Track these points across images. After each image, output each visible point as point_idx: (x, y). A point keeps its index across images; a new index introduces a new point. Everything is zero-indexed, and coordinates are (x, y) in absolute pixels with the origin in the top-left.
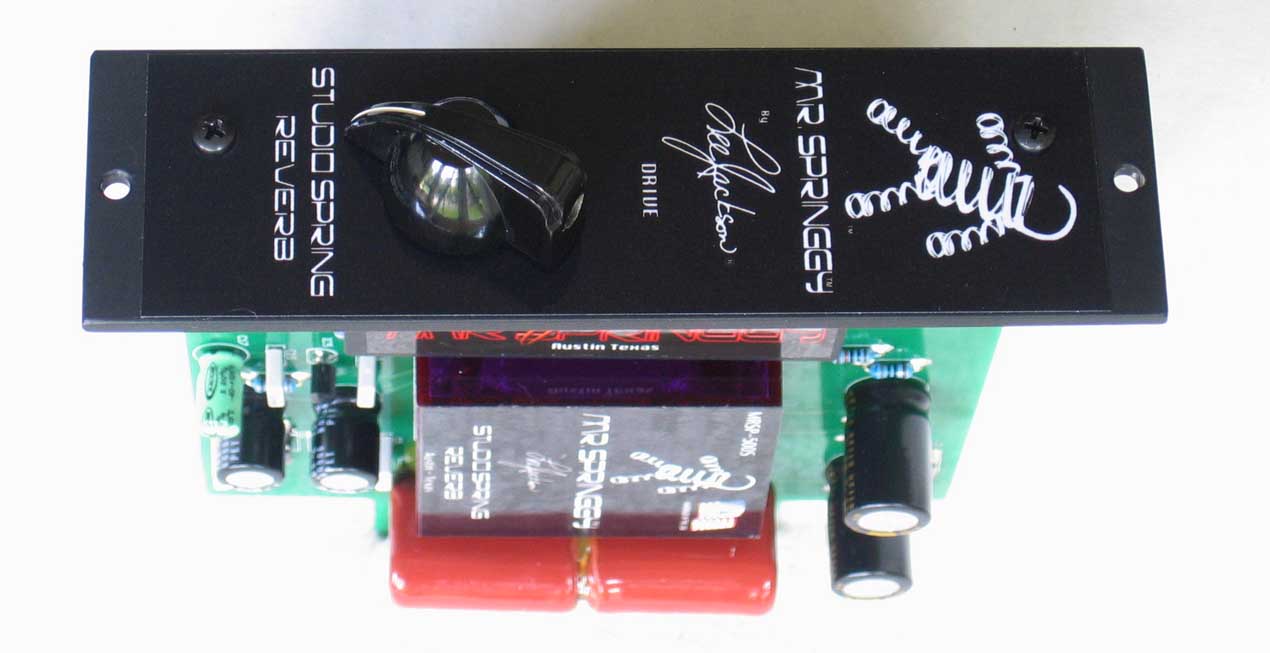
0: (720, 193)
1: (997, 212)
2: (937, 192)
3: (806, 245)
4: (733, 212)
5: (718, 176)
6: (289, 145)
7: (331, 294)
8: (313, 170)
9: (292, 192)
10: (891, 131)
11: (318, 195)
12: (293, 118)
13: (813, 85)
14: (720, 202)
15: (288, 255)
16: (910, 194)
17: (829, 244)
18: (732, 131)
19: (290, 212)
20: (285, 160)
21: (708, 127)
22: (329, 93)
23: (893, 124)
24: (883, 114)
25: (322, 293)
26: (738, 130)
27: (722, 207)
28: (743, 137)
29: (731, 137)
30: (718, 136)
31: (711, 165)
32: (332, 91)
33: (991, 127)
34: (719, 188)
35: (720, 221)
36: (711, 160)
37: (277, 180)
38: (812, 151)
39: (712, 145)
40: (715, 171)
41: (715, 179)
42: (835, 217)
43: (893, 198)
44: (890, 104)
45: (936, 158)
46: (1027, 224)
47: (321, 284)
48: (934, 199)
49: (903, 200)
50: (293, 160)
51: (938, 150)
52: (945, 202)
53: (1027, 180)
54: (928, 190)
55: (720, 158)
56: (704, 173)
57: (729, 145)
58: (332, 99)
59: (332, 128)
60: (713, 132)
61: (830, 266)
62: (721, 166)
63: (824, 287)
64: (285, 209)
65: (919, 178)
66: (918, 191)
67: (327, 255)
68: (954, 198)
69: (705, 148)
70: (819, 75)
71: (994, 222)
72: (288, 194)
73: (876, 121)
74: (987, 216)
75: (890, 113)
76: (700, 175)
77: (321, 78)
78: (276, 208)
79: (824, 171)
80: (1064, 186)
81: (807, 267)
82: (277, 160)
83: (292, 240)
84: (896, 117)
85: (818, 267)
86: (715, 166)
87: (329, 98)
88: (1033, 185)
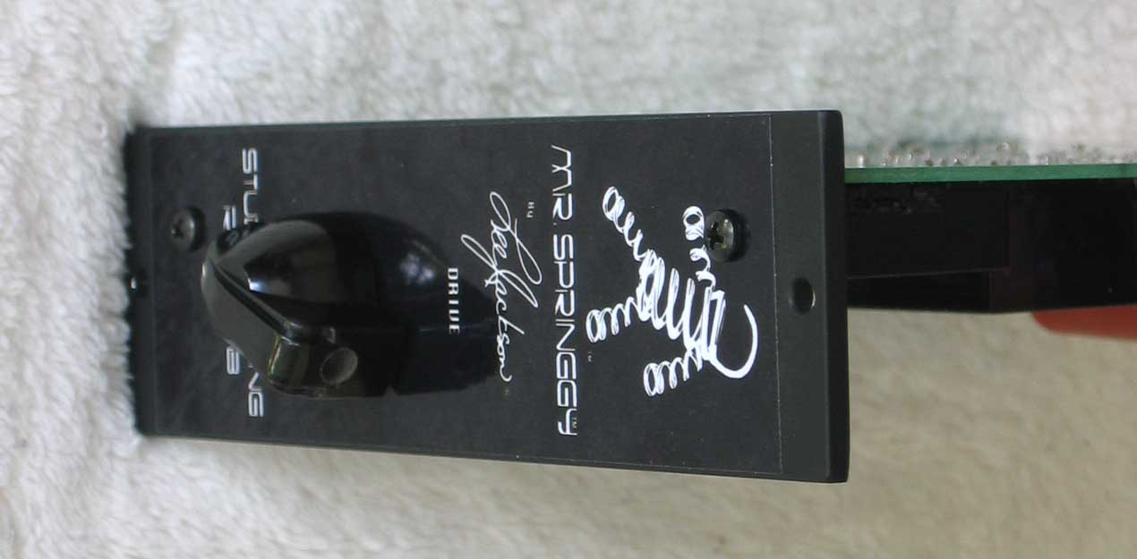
0: (501, 307)
1: (696, 339)
2: (652, 312)
3: (559, 376)
4: (509, 330)
5: (499, 285)
7: (261, 413)
10: (620, 229)
12: (234, 209)
13: (564, 168)
14: (501, 318)
15: (235, 367)
16: (633, 312)
17: (574, 377)
18: (509, 228)
21: (492, 223)
22: (252, 178)
23: (622, 219)
24: (615, 206)
25: (256, 413)
26: (512, 228)
27: (502, 325)
28: (516, 236)
29: (508, 236)
30: (499, 234)
31: (495, 272)
32: (256, 178)
33: (694, 224)
34: (501, 301)
35: (500, 343)
36: (495, 266)
38: (563, 257)
39: (496, 246)
40: (498, 279)
41: (498, 289)
42: (579, 340)
43: (620, 317)
44: (620, 194)
45: (652, 265)
46: (719, 356)
47: (255, 402)
48: (650, 319)
49: (627, 320)
51: (654, 255)
52: (658, 323)
53: (721, 295)
54: (645, 305)
55: (502, 264)
56: (490, 282)
57: (506, 246)
58: (256, 187)
60: (496, 229)
61: (575, 404)
62: (501, 272)
63: (570, 431)
65: (641, 289)
66: (637, 308)
68: (665, 319)
69: (491, 250)
70: (569, 154)
71: (694, 352)
73: (609, 215)
74: (689, 342)
75: (620, 204)
76: (487, 283)
77: (250, 160)
79: (572, 281)
80: (749, 307)
81: (559, 404)
83: (237, 351)
84: (623, 210)
85: (567, 404)
86: (497, 273)
87: (253, 186)
88: (725, 302)
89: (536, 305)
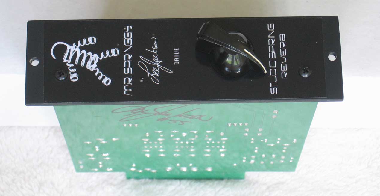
0: (156, 56)
1: (75, 50)
2: (92, 56)
3: (131, 40)
4: (152, 50)
5: (156, 61)
6: (283, 69)
7: (268, 24)
8: (275, 62)
9: (281, 55)
10: (104, 75)
11: (274, 54)
12: (282, 78)
13: (127, 90)
14: (156, 53)
15: (281, 36)
16: (100, 56)
17: (125, 40)
18: (152, 75)
19: (281, 48)
20: (284, 65)
21: (159, 76)
22: (272, 86)
23: (103, 78)
24: (106, 81)
25: (271, 24)
26: (150, 75)
27: (155, 51)
28: (149, 73)
29: (152, 73)
30: (156, 73)
31: (158, 64)
32: (271, 86)
33: (74, 77)
34: (156, 57)
35: (156, 47)
36: (158, 66)
37: (286, 58)
38: (128, 69)
39: (158, 71)
40: (157, 63)
41: (157, 60)
42: (122, 48)
43: (105, 55)
44: (104, 84)
45: (91, 67)
46: (66, 47)
47: (271, 27)
48: (93, 54)
49: (102, 54)
50: (281, 65)
51: (90, 70)
52: (90, 54)
53: (65, 61)
54: (94, 57)
55: (156, 66)
56: (160, 62)
57: (153, 70)
58: (271, 84)
59: (270, 75)
60: (157, 75)
61: (125, 34)
62: (155, 64)
63: (127, 27)
64: (283, 50)
65: (97, 61)
66: (97, 57)
67: (270, 36)
68: (87, 55)
69: (160, 70)
70: (125, 93)
71: (76, 48)
72: (282, 54)
73: (109, 79)
74: (78, 49)
75: (104, 81)
76: (162, 61)
77: (274, 91)
78: (285, 50)
79: (125, 63)
80: (54, 58)
81: (131, 33)
82: (286, 65)
83: (280, 40)
84: (102, 80)
85: (128, 33)
86: (157, 64)
87: (272, 84)
88: (63, 59)
89: (140, 56)
